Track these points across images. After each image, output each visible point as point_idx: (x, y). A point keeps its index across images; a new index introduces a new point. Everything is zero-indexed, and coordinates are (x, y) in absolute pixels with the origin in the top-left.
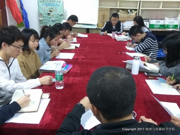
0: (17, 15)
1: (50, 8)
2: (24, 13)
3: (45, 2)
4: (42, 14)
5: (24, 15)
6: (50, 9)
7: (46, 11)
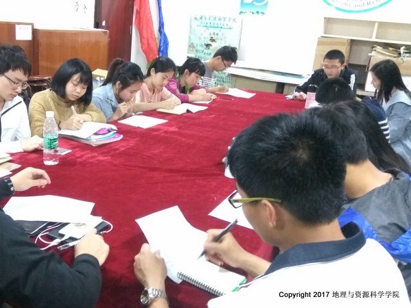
0: (148, 44)
1: (212, 34)
2: (162, 41)
3: (203, 21)
4: (195, 45)
5: (162, 44)
6: (213, 36)
7: (203, 39)
